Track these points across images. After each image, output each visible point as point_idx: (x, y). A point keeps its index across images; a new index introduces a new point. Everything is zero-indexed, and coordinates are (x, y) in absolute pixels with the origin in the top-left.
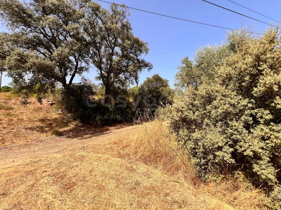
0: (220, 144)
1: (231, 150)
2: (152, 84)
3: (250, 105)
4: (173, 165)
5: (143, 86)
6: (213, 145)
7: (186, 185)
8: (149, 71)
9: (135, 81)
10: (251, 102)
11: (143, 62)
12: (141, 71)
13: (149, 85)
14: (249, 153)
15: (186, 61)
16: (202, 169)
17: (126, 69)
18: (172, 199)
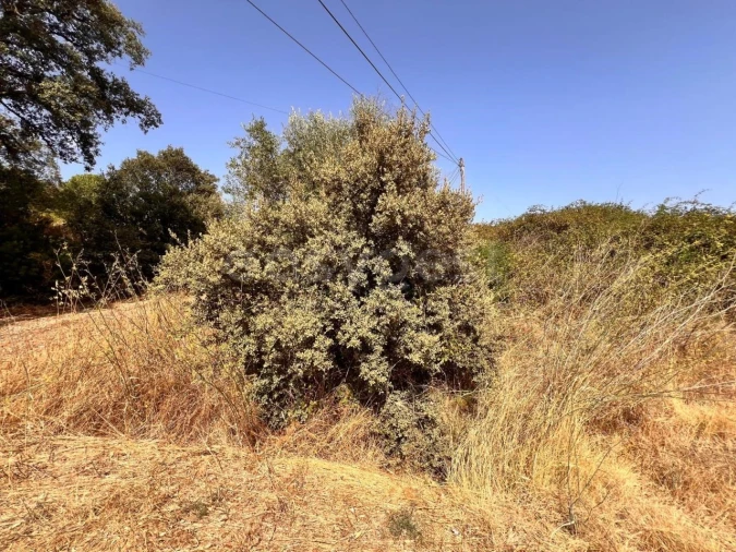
0: (309, 334)
1: (329, 342)
2: (158, 177)
3: (366, 250)
4: (199, 411)
5: (120, 178)
6: (296, 336)
7: (230, 451)
8: (146, 132)
9: (78, 150)
10: (369, 246)
11: (120, 88)
12: (111, 119)
13: (145, 178)
14: (355, 342)
15: (259, 130)
16: (274, 401)
17: (29, 87)
18: (180, 505)
